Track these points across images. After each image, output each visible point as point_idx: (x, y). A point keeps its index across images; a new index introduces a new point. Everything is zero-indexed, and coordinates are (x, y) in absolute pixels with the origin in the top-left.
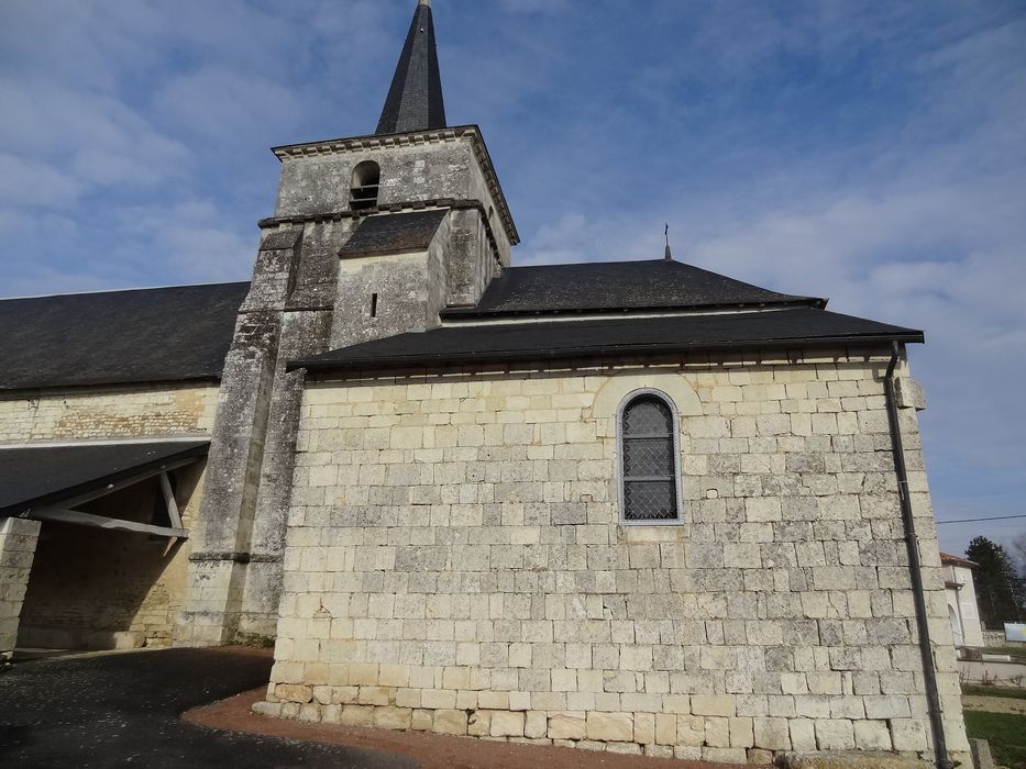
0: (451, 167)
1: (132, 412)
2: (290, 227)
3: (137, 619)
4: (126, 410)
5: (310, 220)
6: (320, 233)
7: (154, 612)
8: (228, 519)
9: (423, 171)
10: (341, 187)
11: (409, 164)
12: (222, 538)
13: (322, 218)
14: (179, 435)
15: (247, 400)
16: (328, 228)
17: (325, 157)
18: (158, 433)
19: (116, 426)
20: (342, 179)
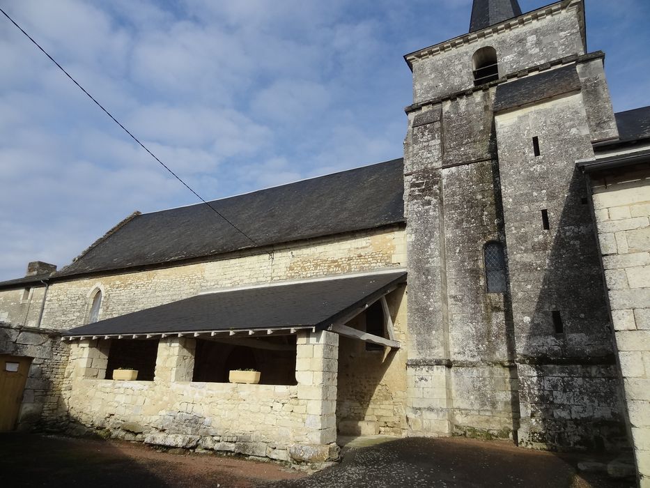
0: (562, 34)
1: (340, 256)
2: (431, 108)
3: (369, 412)
4: (335, 254)
5: (446, 100)
6: (456, 107)
7: (382, 407)
8: (434, 332)
9: (536, 43)
10: (465, 71)
11: (521, 40)
12: (431, 348)
13: (455, 96)
14: (379, 270)
15: (431, 237)
16: (463, 102)
17: (447, 53)
18: (362, 269)
19: (329, 266)
20: (464, 66)
